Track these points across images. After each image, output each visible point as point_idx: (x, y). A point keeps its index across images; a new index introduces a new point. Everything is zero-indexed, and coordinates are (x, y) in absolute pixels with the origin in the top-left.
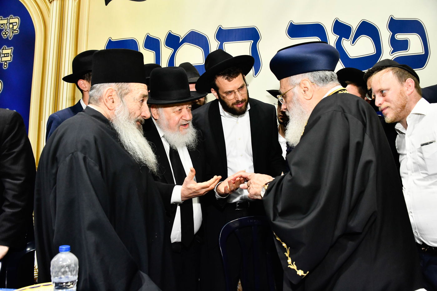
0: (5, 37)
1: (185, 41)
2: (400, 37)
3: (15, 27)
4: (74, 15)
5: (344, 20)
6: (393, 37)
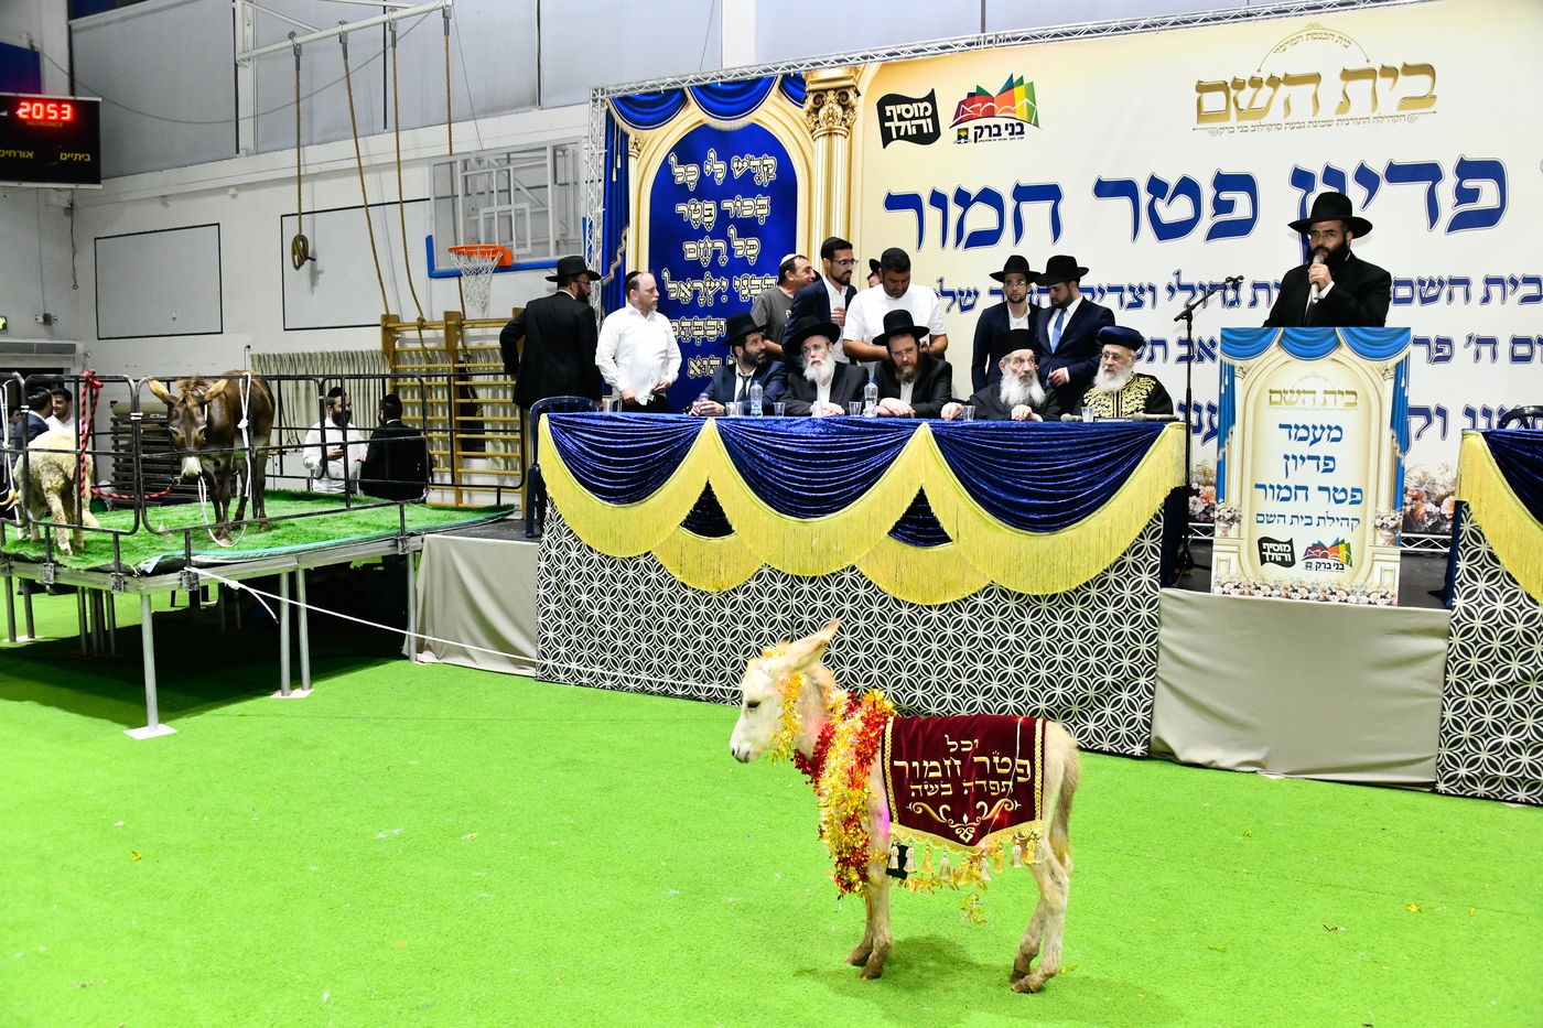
0: (758, 183)
1: (976, 199)
2: (1225, 196)
3: (771, 171)
4: (845, 158)
5: (1161, 176)
6: (1217, 196)
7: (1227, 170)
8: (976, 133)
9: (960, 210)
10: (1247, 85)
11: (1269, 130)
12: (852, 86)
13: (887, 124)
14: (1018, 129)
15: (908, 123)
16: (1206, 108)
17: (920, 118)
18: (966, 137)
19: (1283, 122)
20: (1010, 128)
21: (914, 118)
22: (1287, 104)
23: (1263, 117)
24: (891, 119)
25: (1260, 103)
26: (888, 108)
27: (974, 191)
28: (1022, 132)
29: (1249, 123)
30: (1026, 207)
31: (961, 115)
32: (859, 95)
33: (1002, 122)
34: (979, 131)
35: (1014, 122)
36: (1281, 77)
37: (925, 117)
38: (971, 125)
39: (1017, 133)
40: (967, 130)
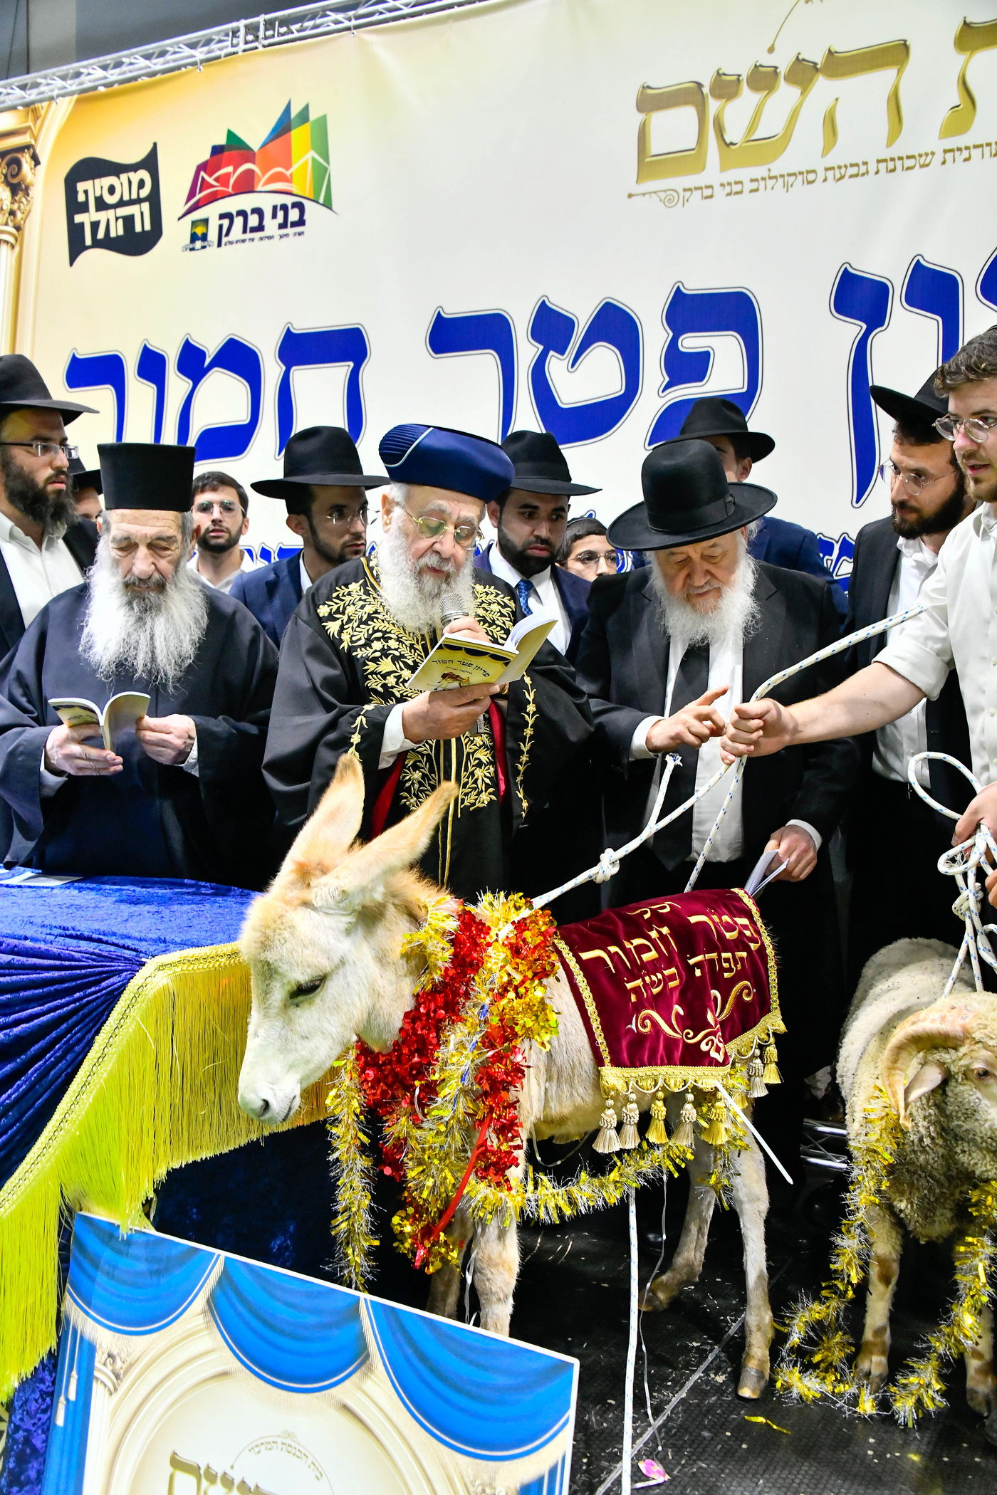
1: (215, 363)
2: (690, 342)
4: (10, 287)
5: (561, 302)
6: (673, 345)
7: (696, 284)
8: (221, 227)
9: (186, 384)
10: (744, 86)
11: (787, 187)
12: (28, 147)
13: (78, 218)
14: (294, 215)
15: (110, 214)
16: (657, 145)
17: (131, 202)
18: (204, 237)
19: (819, 164)
20: (280, 214)
21: (122, 203)
22: (830, 123)
23: (775, 157)
24: (84, 208)
25: (771, 125)
26: (81, 187)
27: (211, 347)
28: (301, 222)
29: (745, 174)
30: (303, 377)
31: (200, 195)
32: (36, 160)
33: (266, 202)
34: (226, 222)
35: (288, 200)
36: (818, 57)
37: (139, 201)
38: (211, 212)
39: (294, 224)
40: (205, 222)
